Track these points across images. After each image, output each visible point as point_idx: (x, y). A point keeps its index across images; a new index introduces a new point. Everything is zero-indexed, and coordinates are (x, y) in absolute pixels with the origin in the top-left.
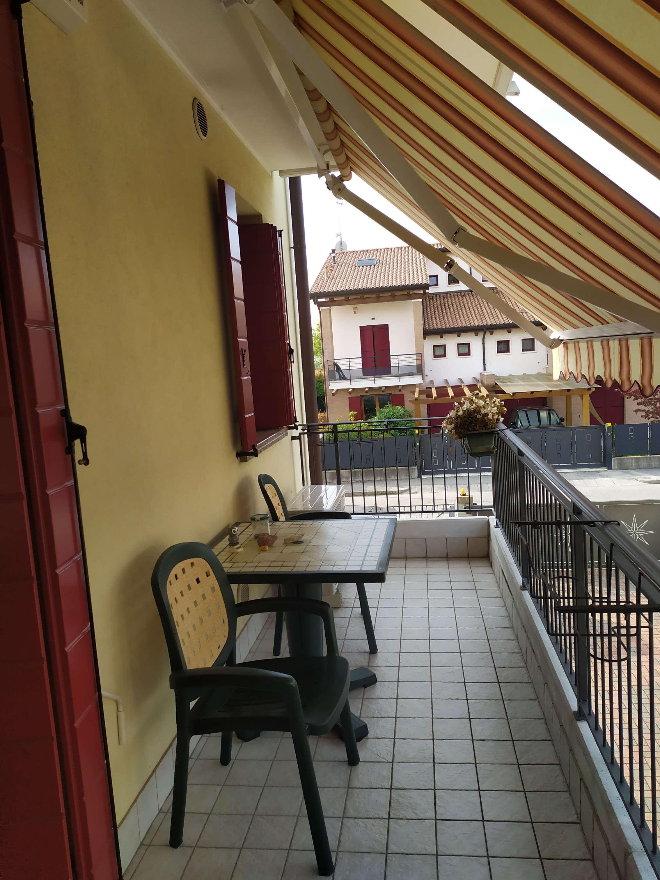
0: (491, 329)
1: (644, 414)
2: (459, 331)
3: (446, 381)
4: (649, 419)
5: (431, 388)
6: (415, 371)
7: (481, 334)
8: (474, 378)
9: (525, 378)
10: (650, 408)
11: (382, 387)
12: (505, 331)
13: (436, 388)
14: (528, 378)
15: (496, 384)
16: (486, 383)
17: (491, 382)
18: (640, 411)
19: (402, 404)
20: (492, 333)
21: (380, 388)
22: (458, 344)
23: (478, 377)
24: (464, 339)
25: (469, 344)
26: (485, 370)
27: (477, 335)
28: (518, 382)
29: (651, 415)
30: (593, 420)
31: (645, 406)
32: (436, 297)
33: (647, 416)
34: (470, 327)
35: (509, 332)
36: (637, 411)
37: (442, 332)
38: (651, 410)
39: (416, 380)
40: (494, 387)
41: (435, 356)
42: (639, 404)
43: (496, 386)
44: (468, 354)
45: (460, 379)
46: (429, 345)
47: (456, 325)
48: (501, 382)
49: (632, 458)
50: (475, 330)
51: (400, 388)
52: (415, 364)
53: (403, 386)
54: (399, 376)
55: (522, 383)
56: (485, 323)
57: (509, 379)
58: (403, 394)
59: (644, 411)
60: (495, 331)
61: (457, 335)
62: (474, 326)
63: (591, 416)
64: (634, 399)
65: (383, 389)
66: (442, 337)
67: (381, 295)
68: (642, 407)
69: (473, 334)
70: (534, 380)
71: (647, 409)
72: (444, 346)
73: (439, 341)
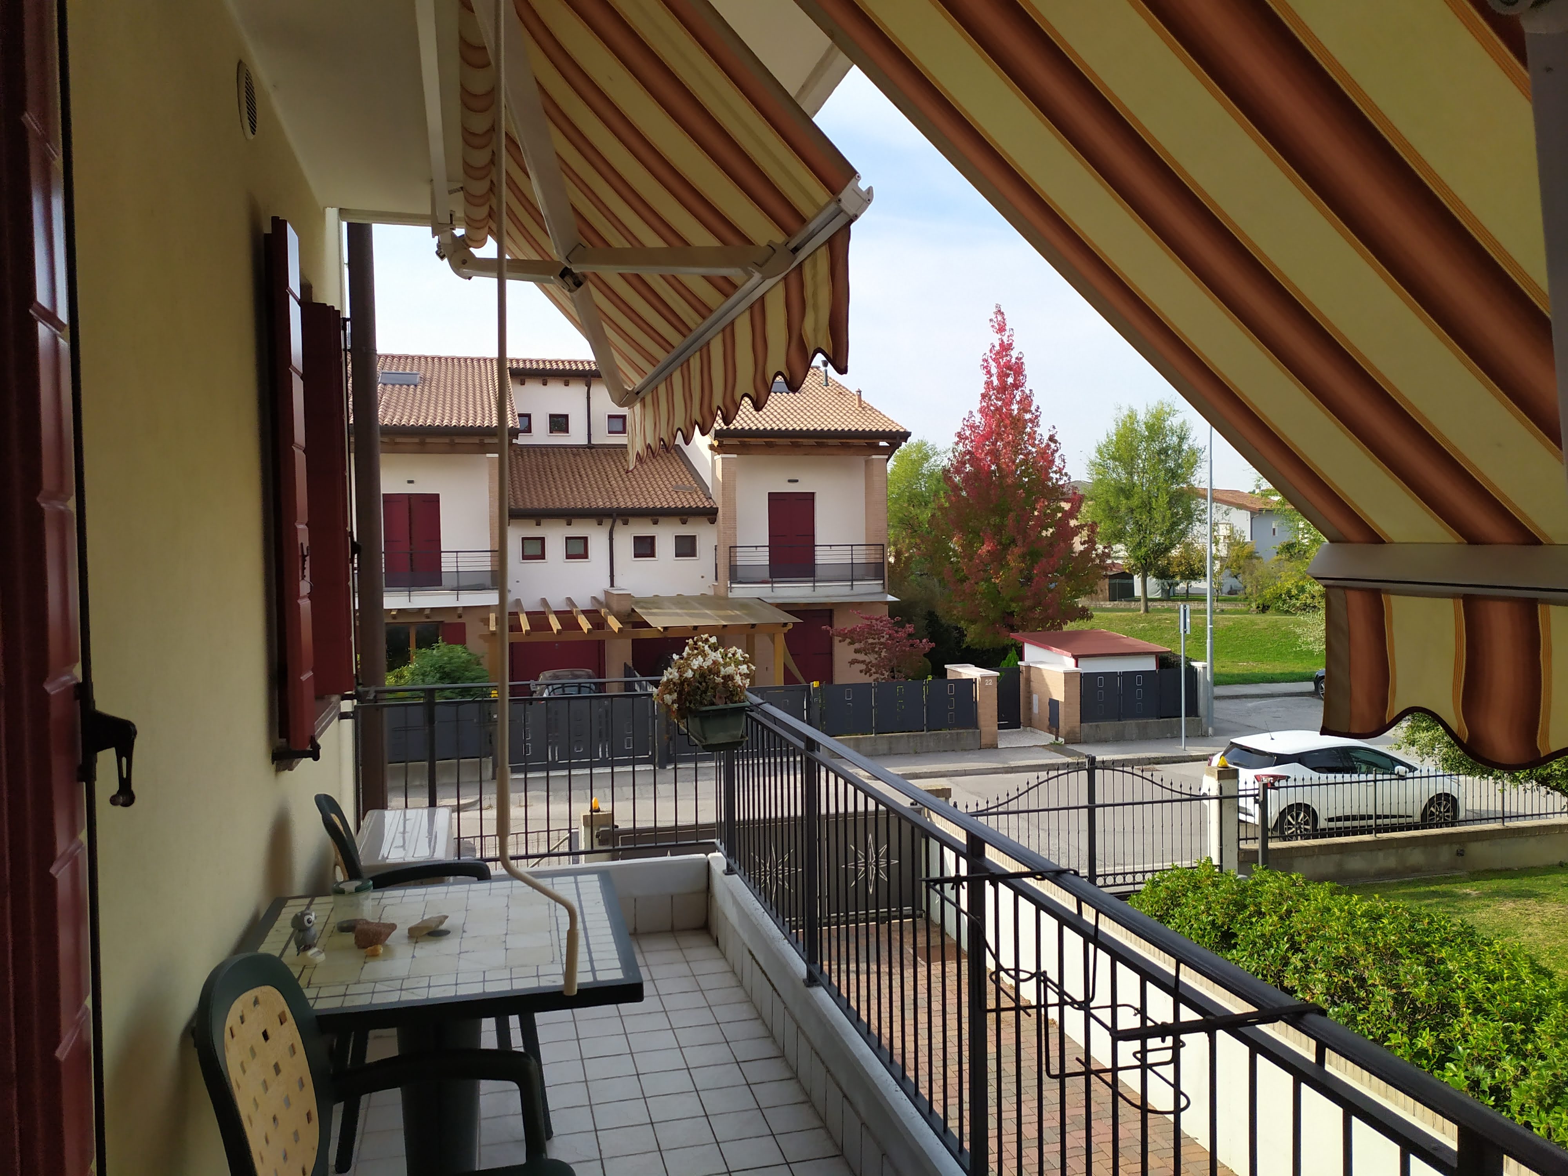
0: (625, 515)
1: (863, 667)
2: (569, 516)
3: (544, 601)
4: (870, 675)
5: (516, 614)
6: (488, 581)
7: (608, 523)
8: (594, 598)
9: (681, 601)
10: (871, 658)
11: (424, 609)
12: (648, 521)
13: (528, 613)
14: (687, 603)
15: (633, 610)
16: (615, 607)
17: (625, 607)
18: (858, 662)
19: (462, 641)
20: (626, 523)
21: (422, 610)
22: (567, 538)
23: (601, 597)
24: (577, 530)
25: (585, 539)
26: (612, 585)
27: (600, 524)
28: (670, 608)
29: (873, 670)
30: (788, 676)
31: (866, 654)
32: (528, 452)
33: (867, 671)
34: (590, 509)
35: (655, 523)
36: (853, 662)
37: (539, 516)
38: (874, 661)
39: (491, 598)
40: (629, 615)
41: (525, 557)
42: (857, 651)
43: (633, 614)
44: (585, 556)
45: (569, 599)
46: (515, 536)
47: (565, 505)
48: (642, 608)
49: (850, 739)
50: (599, 516)
51: (459, 612)
52: (489, 569)
53: (464, 607)
54: (458, 589)
55: (678, 611)
56: (615, 505)
57: (655, 602)
58: (464, 624)
59: (863, 662)
60: (631, 520)
61: (565, 522)
62: (597, 509)
63: (786, 670)
64: (850, 644)
65: (427, 612)
66: (538, 524)
67: (428, 440)
68: (861, 657)
69: (594, 522)
70: (697, 605)
71: (868, 660)
72: (542, 540)
73: (534, 532)
